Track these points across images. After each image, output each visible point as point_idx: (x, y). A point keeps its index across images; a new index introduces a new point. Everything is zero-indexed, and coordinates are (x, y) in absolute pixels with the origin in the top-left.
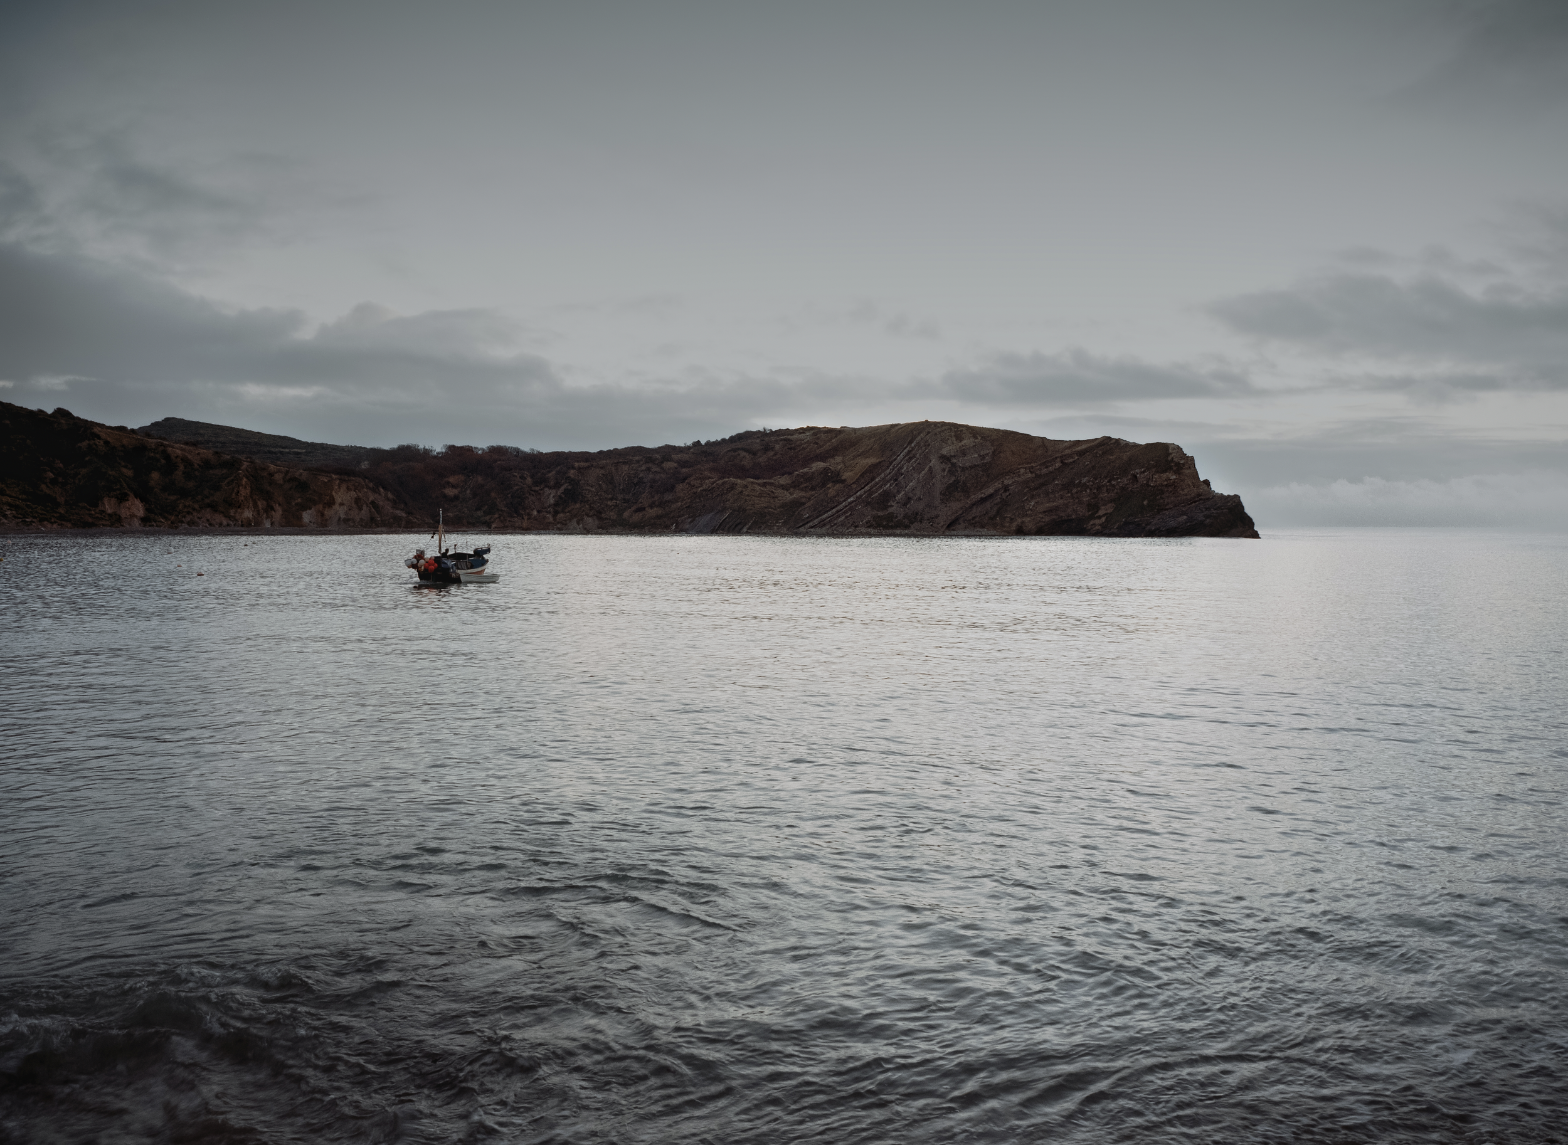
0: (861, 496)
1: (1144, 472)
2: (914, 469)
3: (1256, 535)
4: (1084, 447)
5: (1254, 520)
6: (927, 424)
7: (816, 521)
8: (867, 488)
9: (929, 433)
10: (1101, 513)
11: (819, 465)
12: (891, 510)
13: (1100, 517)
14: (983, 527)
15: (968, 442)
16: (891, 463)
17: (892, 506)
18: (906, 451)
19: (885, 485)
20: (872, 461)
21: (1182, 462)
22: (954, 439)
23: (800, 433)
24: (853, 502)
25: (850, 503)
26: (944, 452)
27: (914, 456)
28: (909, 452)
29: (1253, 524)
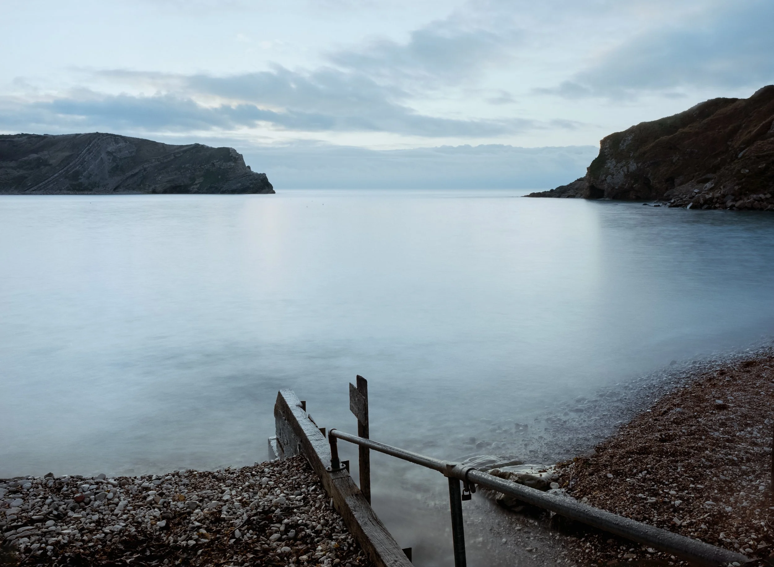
0: (62, 173)
1: (218, 162)
2: (92, 158)
3: (274, 192)
4: (185, 148)
5: (273, 186)
6: (97, 134)
7: (35, 188)
8: (65, 169)
9: (99, 139)
10: (196, 182)
11: (35, 156)
12: (80, 181)
13: (196, 184)
14: (134, 190)
15: (122, 144)
16: (78, 155)
17: (81, 179)
18: (86, 149)
19: (76, 167)
20: (67, 154)
21: (237, 157)
22: (114, 143)
23: (19, 137)
24: (57, 176)
25: (56, 177)
26: (109, 149)
27: (92, 151)
28: (89, 149)
29: (272, 187)
